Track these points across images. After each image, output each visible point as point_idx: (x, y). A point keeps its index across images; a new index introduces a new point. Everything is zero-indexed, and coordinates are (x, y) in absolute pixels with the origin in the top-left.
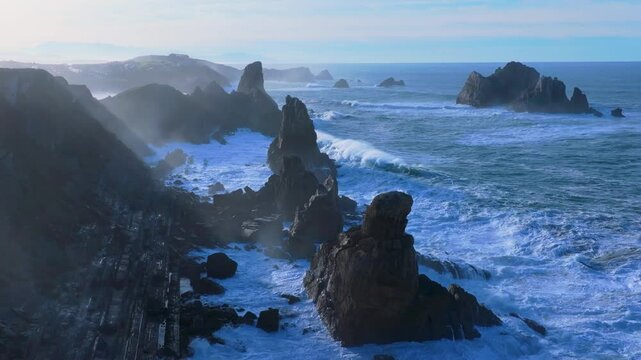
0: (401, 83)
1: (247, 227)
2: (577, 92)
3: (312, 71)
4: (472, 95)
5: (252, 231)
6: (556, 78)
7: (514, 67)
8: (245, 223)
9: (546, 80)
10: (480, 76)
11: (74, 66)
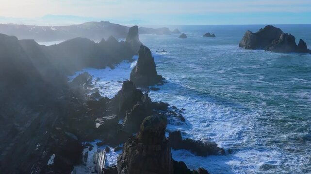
0: (213, 36)
1: (98, 122)
2: (301, 41)
3: (170, 29)
4: (246, 43)
5: (100, 124)
6: (290, 34)
7: (269, 28)
8: (97, 119)
9: (285, 35)
10: (251, 33)
11: (54, 27)
